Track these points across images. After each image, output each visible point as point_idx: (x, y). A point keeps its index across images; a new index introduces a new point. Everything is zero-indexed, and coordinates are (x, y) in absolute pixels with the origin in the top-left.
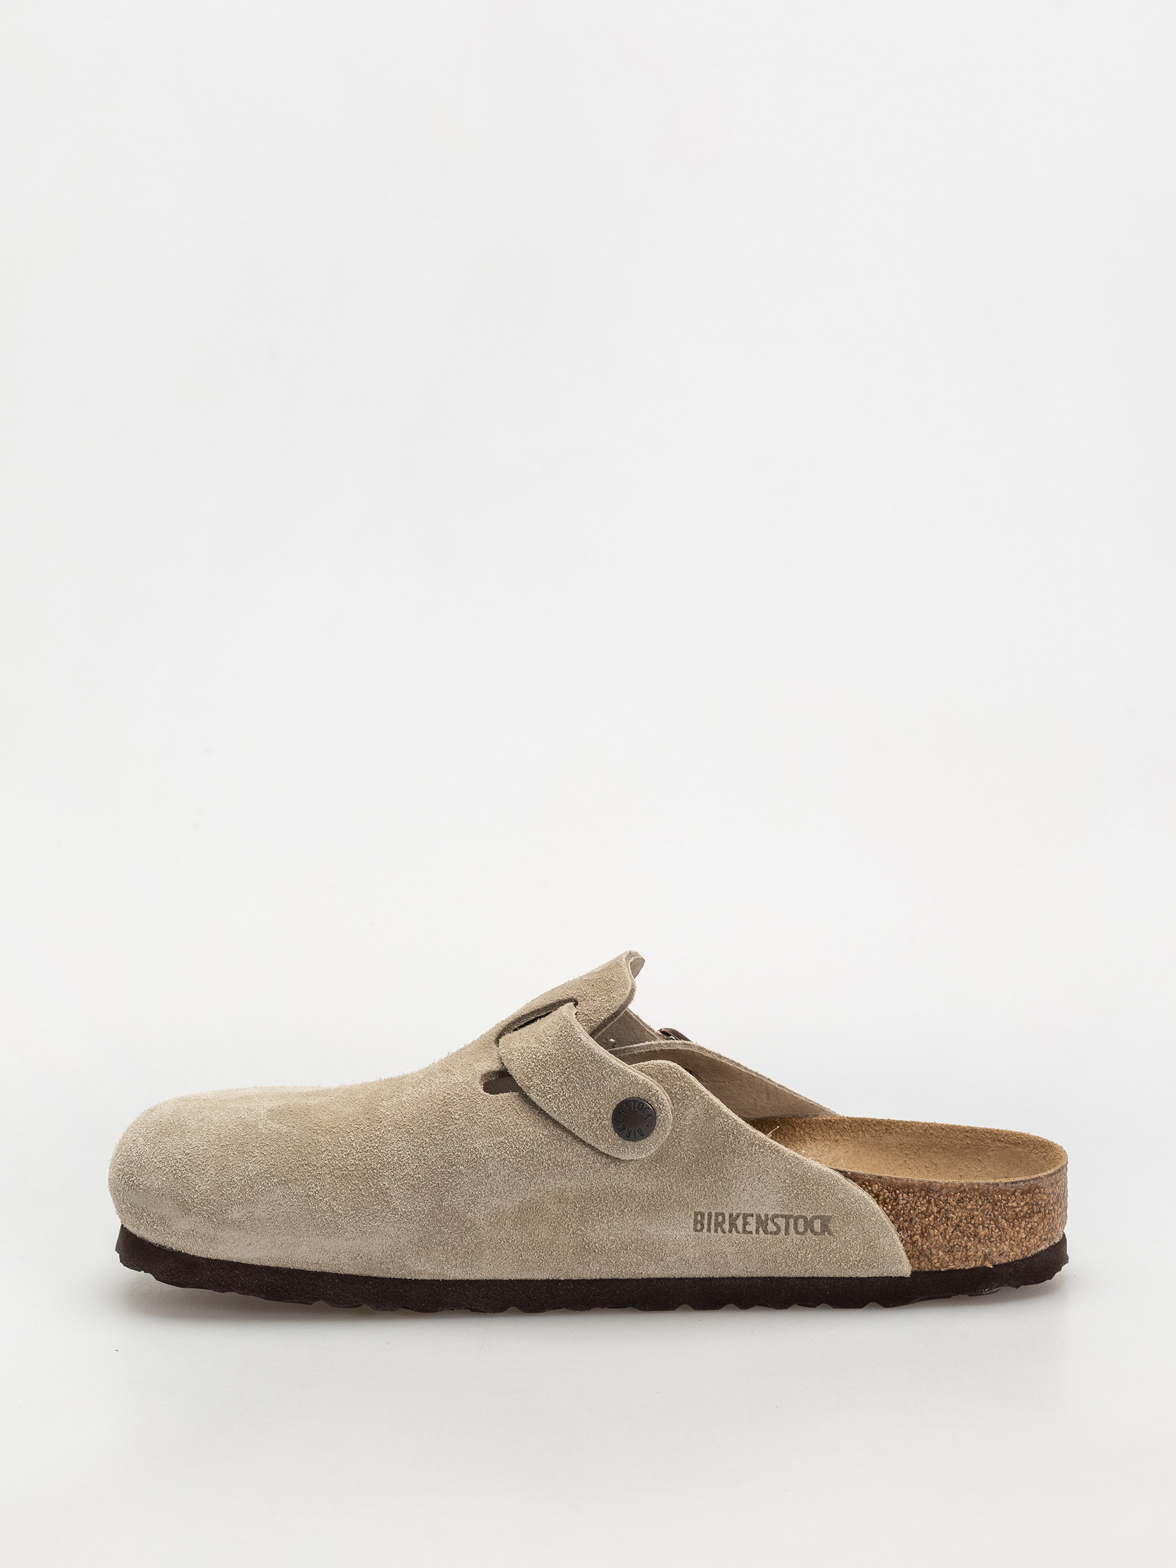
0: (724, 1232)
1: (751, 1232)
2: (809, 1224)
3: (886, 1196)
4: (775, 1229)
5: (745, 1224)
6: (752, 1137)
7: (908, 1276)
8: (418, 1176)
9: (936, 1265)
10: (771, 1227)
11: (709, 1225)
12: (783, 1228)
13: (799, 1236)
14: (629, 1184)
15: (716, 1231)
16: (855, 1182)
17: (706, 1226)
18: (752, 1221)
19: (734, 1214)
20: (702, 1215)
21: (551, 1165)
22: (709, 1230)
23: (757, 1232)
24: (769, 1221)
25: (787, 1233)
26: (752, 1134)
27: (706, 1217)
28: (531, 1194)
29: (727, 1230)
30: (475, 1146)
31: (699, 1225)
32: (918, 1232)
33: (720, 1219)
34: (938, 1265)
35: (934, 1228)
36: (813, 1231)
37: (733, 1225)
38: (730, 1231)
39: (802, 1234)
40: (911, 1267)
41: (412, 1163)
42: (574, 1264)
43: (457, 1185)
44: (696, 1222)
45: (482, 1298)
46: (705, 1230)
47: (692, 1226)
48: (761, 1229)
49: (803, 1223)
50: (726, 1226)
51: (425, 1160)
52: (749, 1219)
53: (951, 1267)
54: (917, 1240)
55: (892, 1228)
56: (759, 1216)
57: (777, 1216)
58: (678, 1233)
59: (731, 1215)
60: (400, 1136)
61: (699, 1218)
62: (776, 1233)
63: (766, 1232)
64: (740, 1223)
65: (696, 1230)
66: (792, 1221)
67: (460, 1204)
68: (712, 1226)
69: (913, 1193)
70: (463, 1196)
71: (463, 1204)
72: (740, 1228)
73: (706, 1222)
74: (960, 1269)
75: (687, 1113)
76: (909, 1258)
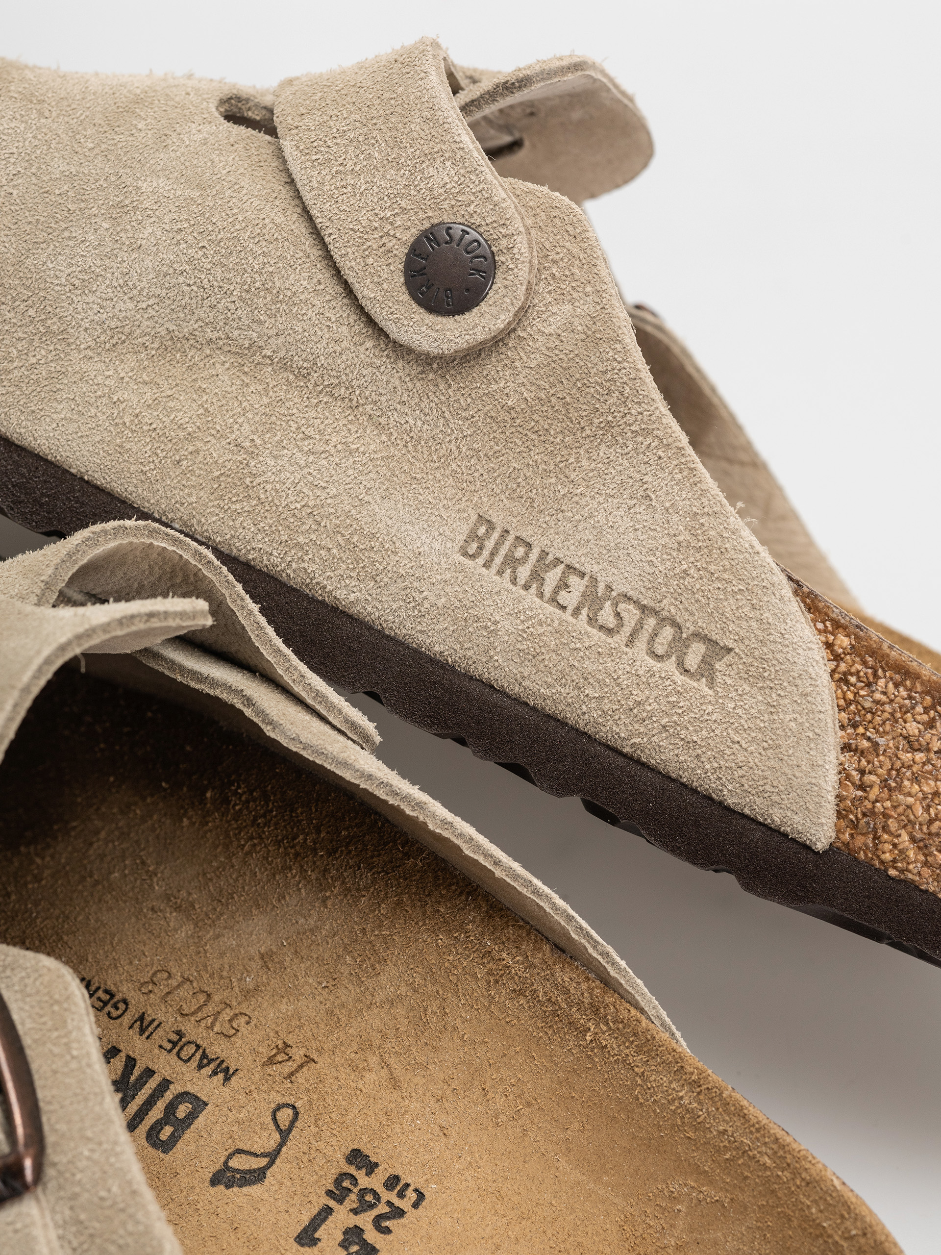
0: (514, 581)
1: (564, 608)
2: (680, 644)
3: (853, 670)
4: (611, 622)
5: (563, 585)
6: (653, 418)
7: (821, 845)
8: (11, 191)
9: (883, 857)
10: (607, 616)
11: (493, 554)
12: (627, 630)
13: (651, 662)
14: (383, 399)
15: (500, 573)
16: (809, 611)
17: (486, 553)
18: (577, 584)
19: (550, 557)
20: (491, 526)
21: (258, 285)
22: (487, 565)
23: (576, 612)
24: (608, 603)
25: (630, 643)
26: (657, 413)
27: (496, 535)
28: (196, 326)
29: (521, 581)
30: (140, 183)
31: (475, 545)
32: (880, 771)
33: (520, 552)
34: (887, 857)
35: (915, 779)
36: (680, 664)
37: (536, 576)
38: (526, 587)
39: (659, 658)
40: (834, 835)
41: (14, 164)
42: (211, 504)
43: (69, 238)
44: (473, 536)
45: (13, 486)
46: (480, 561)
47: (460, 539)
48: (584, 611)
49: (670, 638)
50: (524, 572)
51: (39, 168)
52: (573, 580)
53: (910, 876)
54: (871, 787)
55: (833, 737)
56: (594, 580)
57: (628, 598)
58: (428, 541)
59: (544, 554)
60: (23, 113)
61: (482, 530)
62: (610, 631)
63: (591, 620)
64: (552, 577)
65: (465, 554)
66: (651, 622)
67: (57, 277)
68: (498, 560)
69: (910, 690)
70: (70, 265)
71: (63, 280)
72: (548, 590)
73: (490, 544)
74: (926, 891)
75: (555, 309)
76: (840, 815)
